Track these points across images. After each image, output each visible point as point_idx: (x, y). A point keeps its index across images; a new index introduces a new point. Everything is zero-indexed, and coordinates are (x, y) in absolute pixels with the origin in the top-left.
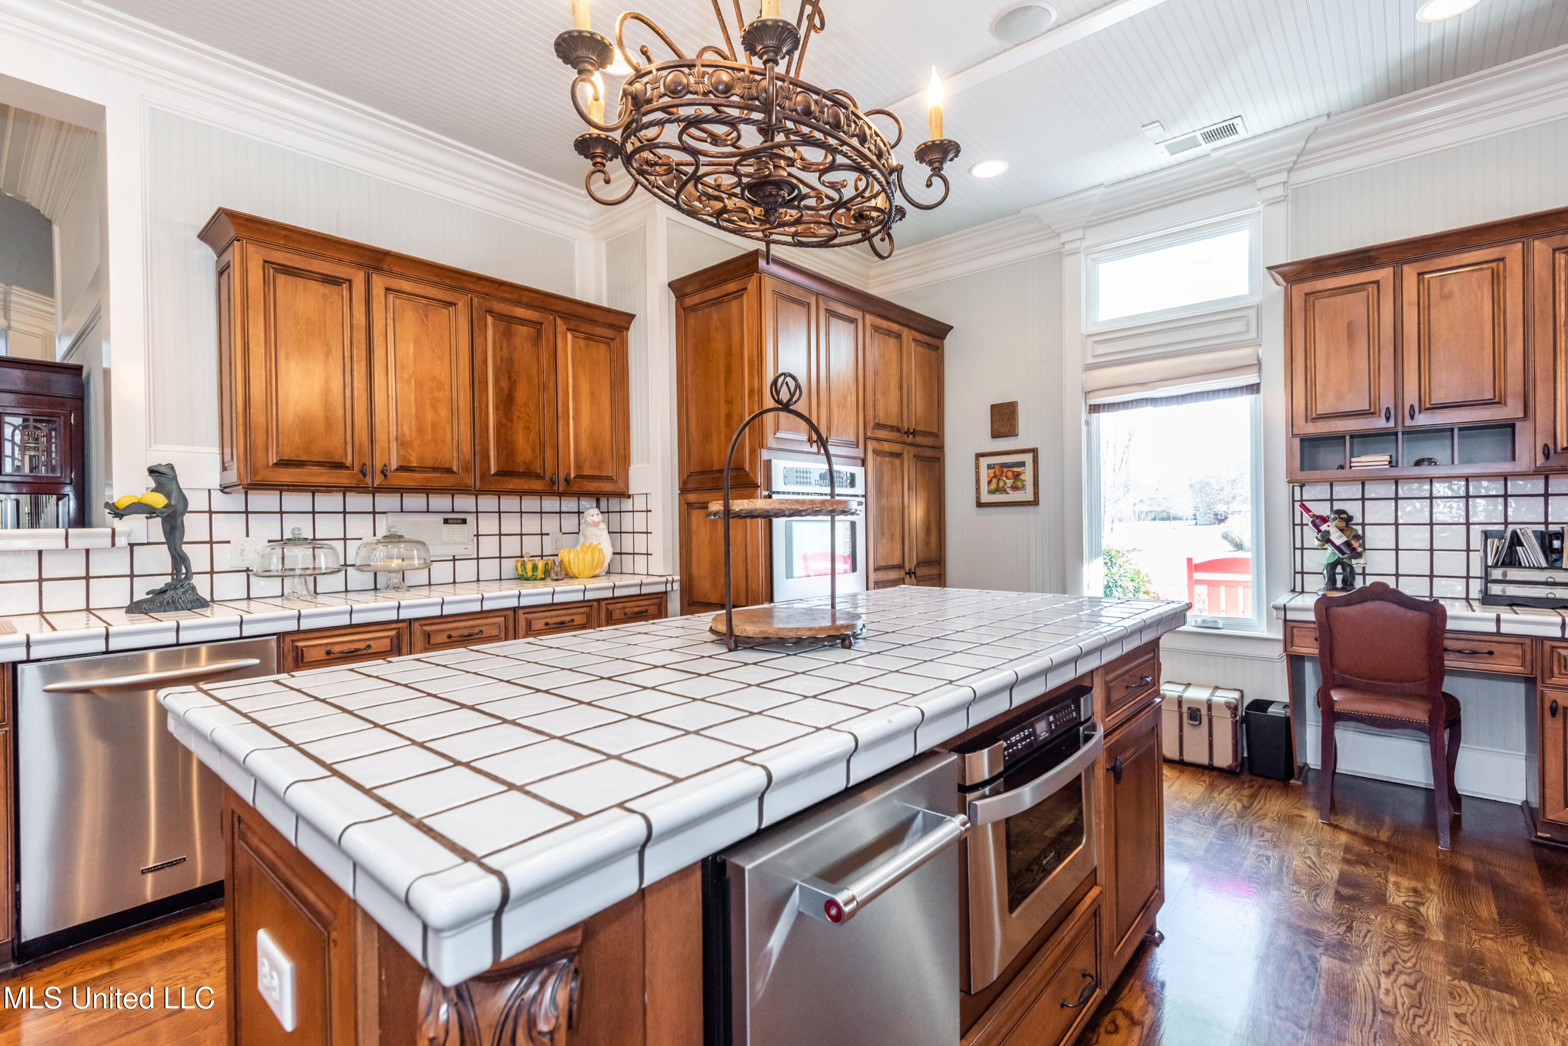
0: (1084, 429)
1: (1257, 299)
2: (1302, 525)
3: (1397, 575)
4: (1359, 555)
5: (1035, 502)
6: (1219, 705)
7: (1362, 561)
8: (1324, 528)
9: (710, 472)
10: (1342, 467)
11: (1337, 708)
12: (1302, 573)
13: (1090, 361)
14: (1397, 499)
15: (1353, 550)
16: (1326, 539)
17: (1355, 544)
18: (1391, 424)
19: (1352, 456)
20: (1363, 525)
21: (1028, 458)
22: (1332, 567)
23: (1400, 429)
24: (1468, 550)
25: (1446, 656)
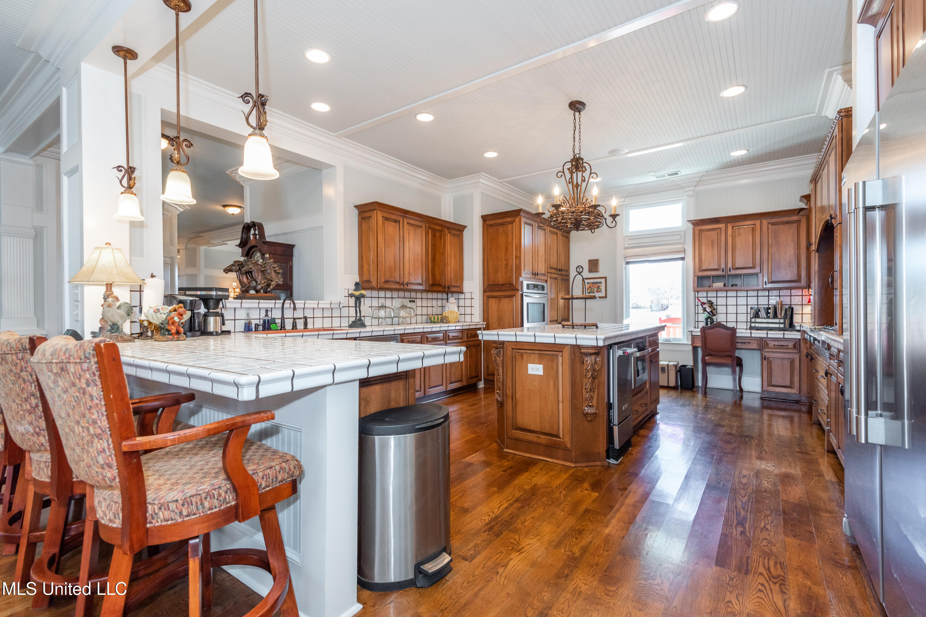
0: (624, 270)
1: (684, 228)
2: (698, 305)
3: (727, 322)
4: (715, 315)
5: (606, 297)
6: (671, 365)
7: (716, 317)
8: (704, 306)
9: (498, 285)
10: (710, 287)
11: (707, 361)
12: (698, 322)
13: (627, 246)
14: (727, 297)
15: (713, 313)
16: (705, 310)
17: (714, 312)
18: (724, 273)
19: (713, 283)
20: (717, 305)
21: (603, 281)
22: (707, 319)
23: (726, 275)
24: (747, 313)
25: (737, 344)
